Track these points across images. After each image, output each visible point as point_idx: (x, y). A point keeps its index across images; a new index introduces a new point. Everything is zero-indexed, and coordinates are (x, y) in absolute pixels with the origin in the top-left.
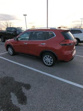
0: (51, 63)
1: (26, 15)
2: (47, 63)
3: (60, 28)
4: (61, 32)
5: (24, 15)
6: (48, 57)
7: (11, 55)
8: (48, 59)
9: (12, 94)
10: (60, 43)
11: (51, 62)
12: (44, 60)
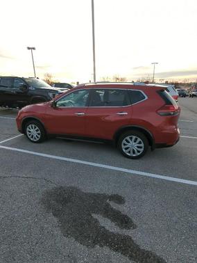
0: (139, 152)
1: (34, 49)
2: (129, 152)
3: (147, 82)
4: (157, 92)
5: (29, 48)
6: (133, 139)
7: (35, 142)
8: (133, 144)
9: (95, 216)
10: (159, 111)
11: (139, 149)
12: (123, 146)
